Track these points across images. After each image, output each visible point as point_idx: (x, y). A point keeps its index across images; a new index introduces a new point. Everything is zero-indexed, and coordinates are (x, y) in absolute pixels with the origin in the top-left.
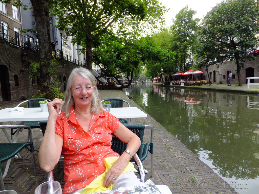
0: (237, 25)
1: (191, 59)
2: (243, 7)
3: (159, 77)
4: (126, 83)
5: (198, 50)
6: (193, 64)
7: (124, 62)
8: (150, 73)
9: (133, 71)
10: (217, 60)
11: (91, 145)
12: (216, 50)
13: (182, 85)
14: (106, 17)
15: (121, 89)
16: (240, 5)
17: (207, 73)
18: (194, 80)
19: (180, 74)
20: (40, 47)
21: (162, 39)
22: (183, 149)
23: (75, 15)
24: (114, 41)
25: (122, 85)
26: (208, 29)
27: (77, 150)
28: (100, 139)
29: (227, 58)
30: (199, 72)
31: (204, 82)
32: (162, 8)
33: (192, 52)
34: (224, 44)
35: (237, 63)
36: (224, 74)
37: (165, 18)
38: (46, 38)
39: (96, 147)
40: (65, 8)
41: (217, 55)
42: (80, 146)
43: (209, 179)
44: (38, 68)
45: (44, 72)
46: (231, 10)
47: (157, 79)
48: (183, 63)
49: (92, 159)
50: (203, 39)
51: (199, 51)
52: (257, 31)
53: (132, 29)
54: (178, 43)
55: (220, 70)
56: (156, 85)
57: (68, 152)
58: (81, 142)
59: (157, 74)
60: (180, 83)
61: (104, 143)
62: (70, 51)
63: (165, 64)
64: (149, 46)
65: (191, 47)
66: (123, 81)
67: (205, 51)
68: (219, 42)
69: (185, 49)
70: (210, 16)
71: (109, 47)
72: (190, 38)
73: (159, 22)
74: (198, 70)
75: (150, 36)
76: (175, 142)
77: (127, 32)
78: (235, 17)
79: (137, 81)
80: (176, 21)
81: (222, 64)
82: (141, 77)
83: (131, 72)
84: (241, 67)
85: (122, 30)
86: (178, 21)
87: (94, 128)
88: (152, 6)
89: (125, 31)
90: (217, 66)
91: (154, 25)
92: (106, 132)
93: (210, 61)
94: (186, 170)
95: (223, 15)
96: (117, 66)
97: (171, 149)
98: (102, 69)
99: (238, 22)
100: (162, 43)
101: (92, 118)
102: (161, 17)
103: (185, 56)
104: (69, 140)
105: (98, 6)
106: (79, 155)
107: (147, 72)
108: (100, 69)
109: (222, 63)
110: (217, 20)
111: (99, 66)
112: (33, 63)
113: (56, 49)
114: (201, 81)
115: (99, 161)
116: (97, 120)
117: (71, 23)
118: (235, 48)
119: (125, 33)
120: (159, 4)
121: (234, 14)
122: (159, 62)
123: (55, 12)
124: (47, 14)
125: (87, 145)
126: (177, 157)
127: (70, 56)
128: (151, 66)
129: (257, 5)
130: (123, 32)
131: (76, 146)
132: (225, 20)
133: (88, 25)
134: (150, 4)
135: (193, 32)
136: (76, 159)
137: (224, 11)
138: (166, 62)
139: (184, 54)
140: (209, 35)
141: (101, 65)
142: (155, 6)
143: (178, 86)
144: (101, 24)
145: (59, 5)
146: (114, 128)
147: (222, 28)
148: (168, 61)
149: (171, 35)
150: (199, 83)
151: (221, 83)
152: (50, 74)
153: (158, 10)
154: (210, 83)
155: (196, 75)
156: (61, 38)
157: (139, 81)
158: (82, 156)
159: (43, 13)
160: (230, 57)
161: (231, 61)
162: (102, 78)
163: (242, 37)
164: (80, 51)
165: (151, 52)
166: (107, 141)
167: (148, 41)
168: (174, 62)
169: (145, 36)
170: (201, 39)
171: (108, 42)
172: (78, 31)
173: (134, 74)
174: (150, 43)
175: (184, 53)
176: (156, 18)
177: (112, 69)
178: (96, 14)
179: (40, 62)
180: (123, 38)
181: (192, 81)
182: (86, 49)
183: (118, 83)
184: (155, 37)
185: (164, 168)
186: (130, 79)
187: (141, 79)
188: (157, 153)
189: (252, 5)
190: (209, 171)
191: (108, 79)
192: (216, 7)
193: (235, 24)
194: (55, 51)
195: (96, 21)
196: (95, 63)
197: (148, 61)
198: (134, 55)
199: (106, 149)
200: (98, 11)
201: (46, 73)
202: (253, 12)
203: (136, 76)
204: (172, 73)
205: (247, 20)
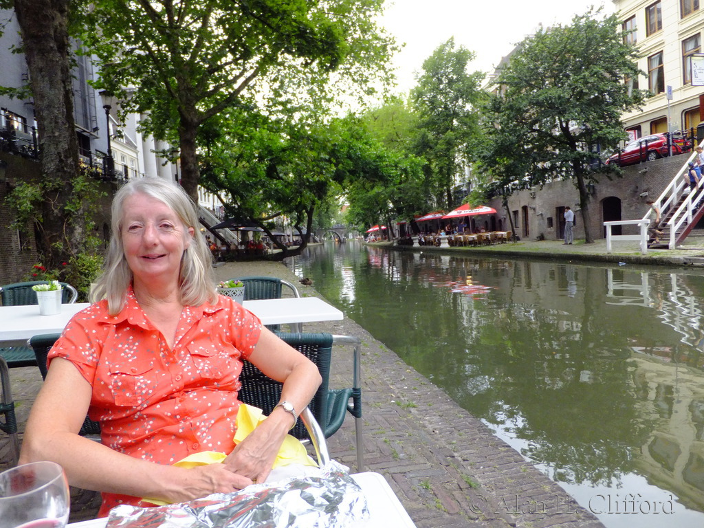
0: (574, 89)
1: (466, 177)
2: (589, 44)
3: (383, 225)
4: (295, 243)
5: (482, 152)
6: (472, 190)
7: (288, 184)
8: (358, 214)
9: (312, 209)
10: (529, 179)
11: (178, 388)
12: (528, 152)
13: (445, 245)
14: (235, 61)
15: (281, 260)
16: (582, 38)
17: (506, 211)
18: (476, 231)
19: (438, 216)
20: (43, 141)
21: (388, 123)
22: (445, 407)
23: (146, 55)
24: (258, 129)
25: (284, 248)
26: (504, 99)
27: (137, 405)
28: (205, 371)
29: (555, 172)
30: (486, 210)
31: (500, 236)
32: (386, 41)
33: (468, 157)
34: (545, 137)
35: (580, 186)
36: (551, 213)
37: (394, 69)
38: (60, 116)
39: (194, 397)
40: (117, 35)
41: (530, 164)
42: (147, 392)
43: (512, 478)
44: (37, 199)
45: (56, 211)
46: (561, 52)
47: (377, 231)
48: (445, 188)
49: (180, 428)
50: (492, 124)
51: (484, 154)
52: (624, 105)
53: (308, 97)
54: (431, 136)
55: (538, 203)
56: (375, 247)
57: (111, 415)
58: (149, 382)
59: (378, 218)
60: (439, 240)
61: (217, 381)
62: (134, 155)
63: (399, 189)
64: (354, 142)
65: (465, 145)
66: (287, 238)
67: (501, 155)
68: (533, 133)
69: (448, 150)
70: (508, 66)
71: (245, 144)
72: (460, 122)
73: (378, 79)
74: (484, 204)
75: (357, 116)
76: (425, 389)
77: (295, 104)
78: (571, 70)
79: (325, 236)
80: (423, 76)
81: (543, 188)
82: (334, 227)
83: (307, 212)
84: (590, 196)
85: (280, 99)
86: (428, 77)
87: (189, 343)
88: (360, 37)
89: (289, 101)
90: (531, 194)
91: (366, 85)
92: (223, 351)
93: (513, 181)
94: (451, 458)
95: (542, 64)
96: (268, 197)
97: (413, 410)
98: (226, 205)
99: (577, 81)
100: (390, 133)
101: (185, 316)
102: (383, 65)
103: (448, 170)
104: (116, 377)
105: (213, 31)
106: (144, 419)
107: (351, 212)
108: (222, 205)
109: (542, 186)
110: (526, 77)
111: (219, 197)
112: (20, 185)
113: (92, 150)
114: (493, 233)
115: (202, 434)
116: (199, 321)
117: (137, 78)
118: (574, 147)
119: (289, 106)
120: (378, 32)
121: (566, 60)
122: (382, 186)
123: (89, 46)
124: (63, 47)
125: (168, 390)
126: (430, 428)
127: (135, 167)
128: (360, 196)
129: (622, 39)
130: (283, 104)
131: (134, 393)
132: (546, 77)
133: (185, 84)
134: (355, 31)
135: (469, 107)
136: (136, 432)
137: (544, 54)
138: (400, 183)
139: (447, 163)
140: (509, 115)
141: (223, 193)
142: (368, 36)
143: (433, 247)
144: (223, 83)
145: (102, 27)
146: (247, 342)
147: (539, 96)
148: (405, 182)
149: (411, 113)
150: (487, 238)
151: (542, 238)
152: (74, 216)
153: (376, 46)
154: (515, 238)
155: (479, 218)
156: (108, 118)
157: (331, 237)
158: (151, 422)
159: (52, 45)
160: (563, 171)
161: (563, 180)
162: (227, 229)
163: (588, 120)
164: (163, 157)
165: (359, 158)
166: (227, 376)
167: (350, 130)
168: (421, 185)
169: (343, 115)
170: (488, 123)
171: (243, 130)
172: (156, 101)
173: (314, 218)
174: (357, 134)
175: (446, 160)
176: (371, 69)
177: (254, 205)
178: (207, 54)
179: (43, 183)
180: (282, 120)
181: (470, 234)
182: (179, 149)
183: (271, 242)
184: (371, 120)
185: (394, 457)
186: (304, 231)
187: (336, 231)
188: (375, 420)
189: (611, 39)
190: (512, 459)
191: (244, 233)
192: (523, 44)
193: (570, 85)
194: (88, 154)
195: (207, 73)
196: (208, 189)
197: (351, 182)
198: (314, 167)
199: (224, 399)
200: (214, 46)
201: (59, 215)
202: (612, 57)
203: (321, 224)
204: (416, 213)
205: (599, 78)
